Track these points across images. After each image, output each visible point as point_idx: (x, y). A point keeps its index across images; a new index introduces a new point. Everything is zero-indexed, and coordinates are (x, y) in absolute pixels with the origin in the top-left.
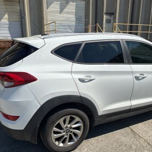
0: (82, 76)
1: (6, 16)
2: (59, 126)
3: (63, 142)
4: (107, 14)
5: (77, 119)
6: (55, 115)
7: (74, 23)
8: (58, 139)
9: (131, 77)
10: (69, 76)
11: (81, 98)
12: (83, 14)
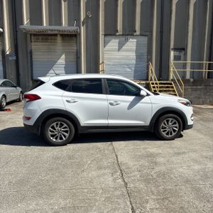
0: (69, 99)
1: (63, 56)
2: (53, 127)
3: (56, 139)
4: (175, 49)
5: (65, 125)
6: (52, 120)
7: (134, 62)
8: (53, 136)
9: (106, 103)
10: (60, 98)
11: (66, 111)
12: (145, 51)
